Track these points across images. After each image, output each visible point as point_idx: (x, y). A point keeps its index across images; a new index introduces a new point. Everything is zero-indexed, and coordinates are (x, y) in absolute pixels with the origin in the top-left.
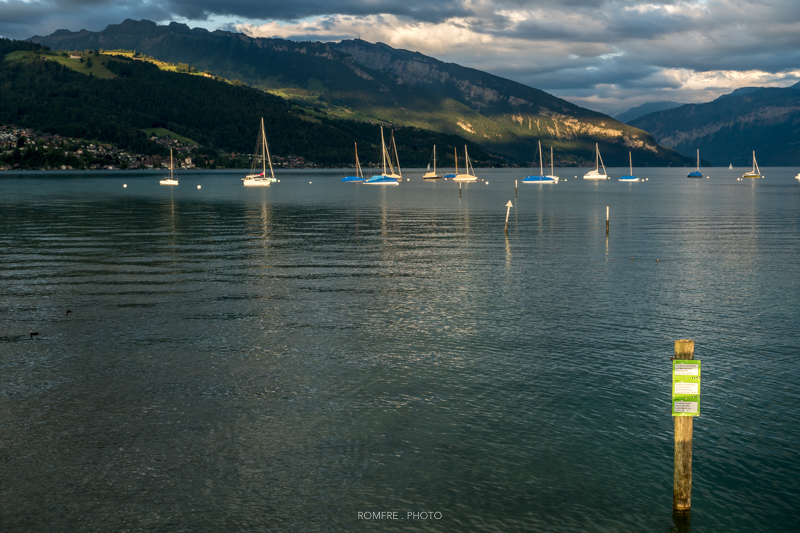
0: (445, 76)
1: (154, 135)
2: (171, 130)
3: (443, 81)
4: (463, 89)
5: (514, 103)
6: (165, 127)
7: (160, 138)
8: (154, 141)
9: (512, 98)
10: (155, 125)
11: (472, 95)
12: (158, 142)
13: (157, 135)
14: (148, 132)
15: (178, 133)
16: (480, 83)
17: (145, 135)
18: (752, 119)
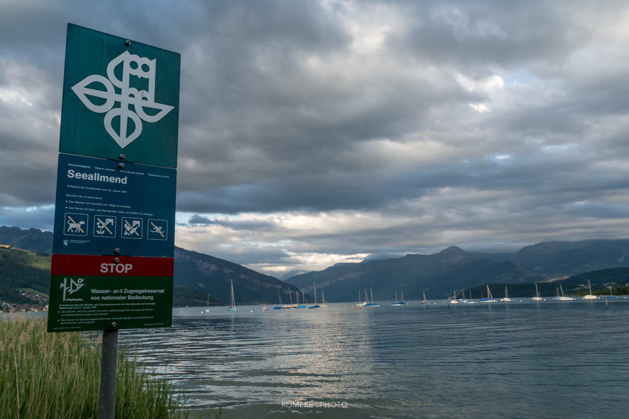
0: (189, 258)
1: (24, 292)
2: (34, 289)
3: (188, 260)
4: (198, 264)
5: (226, 272)
6: (30, 287)
7: (28, 294)
8: (24, 296)
9: (225, 269)
10: (24, 286)
11: (204, 268)
12: (27, 296)
13: (25, 293)
14: (20, 290)
15: (39, 291)
16: (208, 261)
17: (18, 292)
18: (344, 278)
